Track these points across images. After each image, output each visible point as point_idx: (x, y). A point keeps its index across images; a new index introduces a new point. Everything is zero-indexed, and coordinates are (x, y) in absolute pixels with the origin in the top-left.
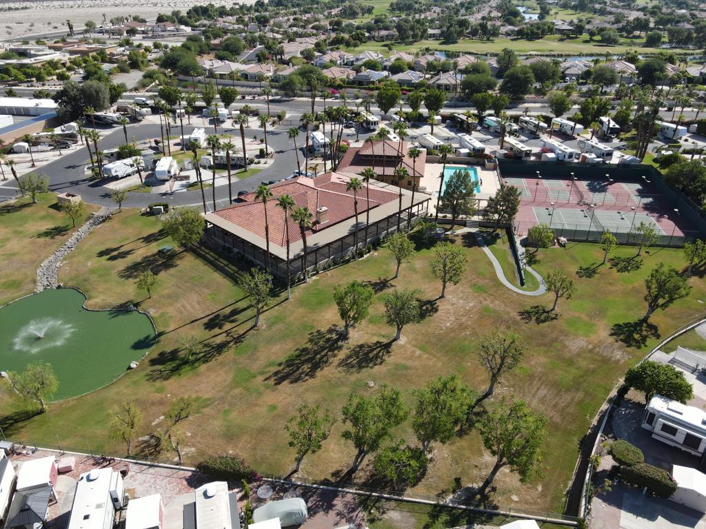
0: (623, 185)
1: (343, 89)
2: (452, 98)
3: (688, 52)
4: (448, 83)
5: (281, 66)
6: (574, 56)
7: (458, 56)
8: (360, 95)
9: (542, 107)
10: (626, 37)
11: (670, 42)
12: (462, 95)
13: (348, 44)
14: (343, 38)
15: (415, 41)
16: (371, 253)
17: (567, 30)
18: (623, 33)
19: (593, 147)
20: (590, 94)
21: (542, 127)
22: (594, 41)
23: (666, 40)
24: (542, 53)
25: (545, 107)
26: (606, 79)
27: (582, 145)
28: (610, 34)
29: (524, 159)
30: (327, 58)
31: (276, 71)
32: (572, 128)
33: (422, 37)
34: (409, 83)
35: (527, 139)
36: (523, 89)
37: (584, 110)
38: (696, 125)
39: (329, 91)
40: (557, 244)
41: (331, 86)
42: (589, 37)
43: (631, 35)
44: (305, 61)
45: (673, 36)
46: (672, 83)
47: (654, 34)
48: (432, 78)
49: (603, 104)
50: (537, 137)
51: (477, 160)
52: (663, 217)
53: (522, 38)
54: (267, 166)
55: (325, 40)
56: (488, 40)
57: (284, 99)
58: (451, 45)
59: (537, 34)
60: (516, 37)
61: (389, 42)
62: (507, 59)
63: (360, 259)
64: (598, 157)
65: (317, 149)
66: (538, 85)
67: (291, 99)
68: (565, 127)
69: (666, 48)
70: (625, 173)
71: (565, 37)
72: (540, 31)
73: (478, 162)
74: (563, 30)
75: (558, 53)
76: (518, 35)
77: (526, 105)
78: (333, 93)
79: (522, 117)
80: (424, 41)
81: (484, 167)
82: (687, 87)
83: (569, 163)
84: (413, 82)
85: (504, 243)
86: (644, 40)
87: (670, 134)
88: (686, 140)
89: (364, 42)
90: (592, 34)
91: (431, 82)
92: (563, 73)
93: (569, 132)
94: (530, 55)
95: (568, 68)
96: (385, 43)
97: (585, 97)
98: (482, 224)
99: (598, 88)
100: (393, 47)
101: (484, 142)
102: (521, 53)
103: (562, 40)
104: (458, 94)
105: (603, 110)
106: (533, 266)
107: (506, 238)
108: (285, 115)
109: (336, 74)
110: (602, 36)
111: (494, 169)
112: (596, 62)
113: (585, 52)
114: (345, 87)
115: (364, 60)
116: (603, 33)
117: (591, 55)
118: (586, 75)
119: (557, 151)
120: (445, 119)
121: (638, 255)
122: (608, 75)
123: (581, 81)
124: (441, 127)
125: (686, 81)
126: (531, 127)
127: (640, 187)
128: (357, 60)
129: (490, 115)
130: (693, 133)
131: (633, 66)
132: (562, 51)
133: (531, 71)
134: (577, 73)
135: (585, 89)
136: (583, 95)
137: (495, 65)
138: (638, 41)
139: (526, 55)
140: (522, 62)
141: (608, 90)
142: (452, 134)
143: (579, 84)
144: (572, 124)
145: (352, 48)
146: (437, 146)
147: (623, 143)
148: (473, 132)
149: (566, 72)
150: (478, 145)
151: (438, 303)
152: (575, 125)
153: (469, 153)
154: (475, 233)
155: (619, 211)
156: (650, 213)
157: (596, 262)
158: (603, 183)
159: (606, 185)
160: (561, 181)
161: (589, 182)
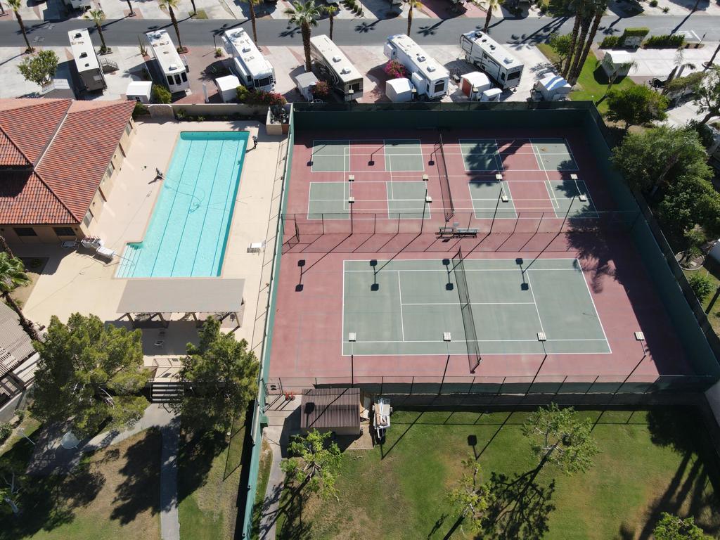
0: (536, 149)
19: (486, 55)
27: (467, 46)
51: (254, 109)
52: (606, 271)
64: (493, 85)
73: (255, 113)
81: (262, 132)
83: (439, 99)
85: (227, 472)
107: (238, 442)
111: (283, 135)
119: (415, 75)
127: (567, 156)
146: (169, 77)
147: (546, 19)
153: (237, 89)
154: (167, 429)
155: (519, 255)
156: (582, 257)
157: (446, 511)
158: (500, 145)
159: (504, 155)
160: (421, 146)
161: (473, 146)
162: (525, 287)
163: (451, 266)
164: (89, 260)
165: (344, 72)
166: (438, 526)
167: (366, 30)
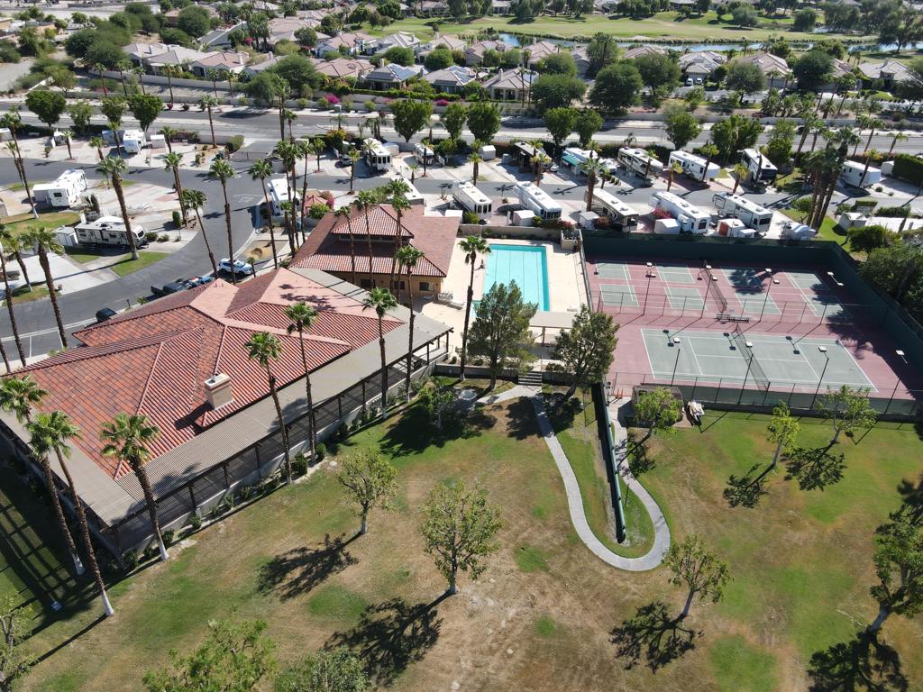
0: (790, 276)
1: (350, 95)
2: (518, 111)
3: (853, 38)
4: (511, 86)
5: (259, 56)
6: (697, 43)
7: (531, 43)
8: (374, 105)
9: (654, 127)
10: (766, 17)
11: (828, 24)
12: (533, 106)
13: (374, 22)
14: (366, 12)
15: (474, 18)
16: (325, 461)
17: (686, 5)
18: (761, 11)
19: (738, 207)
20: (725, 106)
21: (654, 167)
22: (724, 21)
23: (822, 21)
24: (653, 39)
25: (658, 127)
26: (748, 83)
27: (720, 203)
28: (745, 13)
29: (626, 230)
30: (335, 43)
31: (249, 63)
32: (702, 169)
33: (484, 12)
34: (452, 87)
35: (630, 187)
36: (625, 99)
37: (719, 136)
38: (892, 163)
39: (325, 98)
40: (685, 417)
41: (329, 90)
42: (717, 15)
43: (773, 14)
44: (298, 47)
45: (831, 15)
46: (841, 88)
47: (807, 13)
48: (489, 77)
49: (749, 128)
50: (648, 185)
51: (548, 231)
52: (865, 348)
53: (624, 16)
54: (179, 245)
55: (341, 15)
56: (578, 17)
57: (253, 111)
58: (525, 25)
59: (646, 10)
60: (616, 14)
61: (436, 19)
62: (601, 48)
63: (298, 481)
64: (747, 226)
65: (277, 211)
66: (647, 91)
67: (265, 110)
68: (691, 167)
69: (822, 34)
70: (791, 254)
71: (684, 15)
72: (649, 7)
73: (549, 235)
74: (681, 5)
75: (675, 39)
76: (618, 11)
77: (630, 124)
78: (332, 101)
79: (622, 150)
80: (486, 18)
81: (559, 247)
82: (863, 94)
83: (701, 236)
84: (458, 84)
85: (587, 423)
86: (792, 21)
87: (855, 181)
88: (879, 190)
89: (399, 19)
90: (721, 11)
91: (485, 85)
92: (683, 70)
93: (698, 176)
94: (636, 41)
95: (691, 64)
96: (431, 20)
97: (717, 111)
98: (548, 378)
99: (736, 97)
100: (441, 28)
101: (562, 193)
102: (623, 39)
103: (679, 19)
104: (526, 105)
105: (748, 137)
106: (642, 476)
107: (590, 409)
108: (242, 143)
109: (343, 69)
110: (734, 15)
111: (575, 249)
112: (731, 54)
113: (712, 38)
114: (353, 93)
115: (390, 47)
116: (736, 10)
117: (721, 42)
118: (718, 74)
119: (681, 216)
120: (500, 150)
121: (833, 442)
122: (751, 77)
123: (710, 84)
124: (493, 164)
125: (861, 84)
126: (637, 166)
127: (818, 282)
128: (381, 46)
129: (573, 145)
130: (887, 176)
131: (783, 61)
132: (679, 35)
133: (636, 70)
134: (704, 71)
135: (716, 96)
136: (715, 107)
137: (585, 58)
138: (781, 22)
139: (630, 41)
140: (624, 53)
141: (751, 99)
142: (512, 179)
143: (708, 89)
144: (702, 162)
145: (380, 28)
146: (480, 207)
147: (783, 195)
148: (545, 174)
149: (687, 70)
150: (550, 203)
151: (442, 612)
152: (707, 164)
153: (533, 218)
154: (534, 399)
155: (789, 335)
156: (842, 338)
157: (759, 461)
158: (757, 272)
159: (762, 278)
160: (688, 269)
161: (734, 271)
162: (796, 352)
163: (731, 337)
164: (444, 308)
165: (623, 209)
166: (754, 469)
167: (626, 194)
